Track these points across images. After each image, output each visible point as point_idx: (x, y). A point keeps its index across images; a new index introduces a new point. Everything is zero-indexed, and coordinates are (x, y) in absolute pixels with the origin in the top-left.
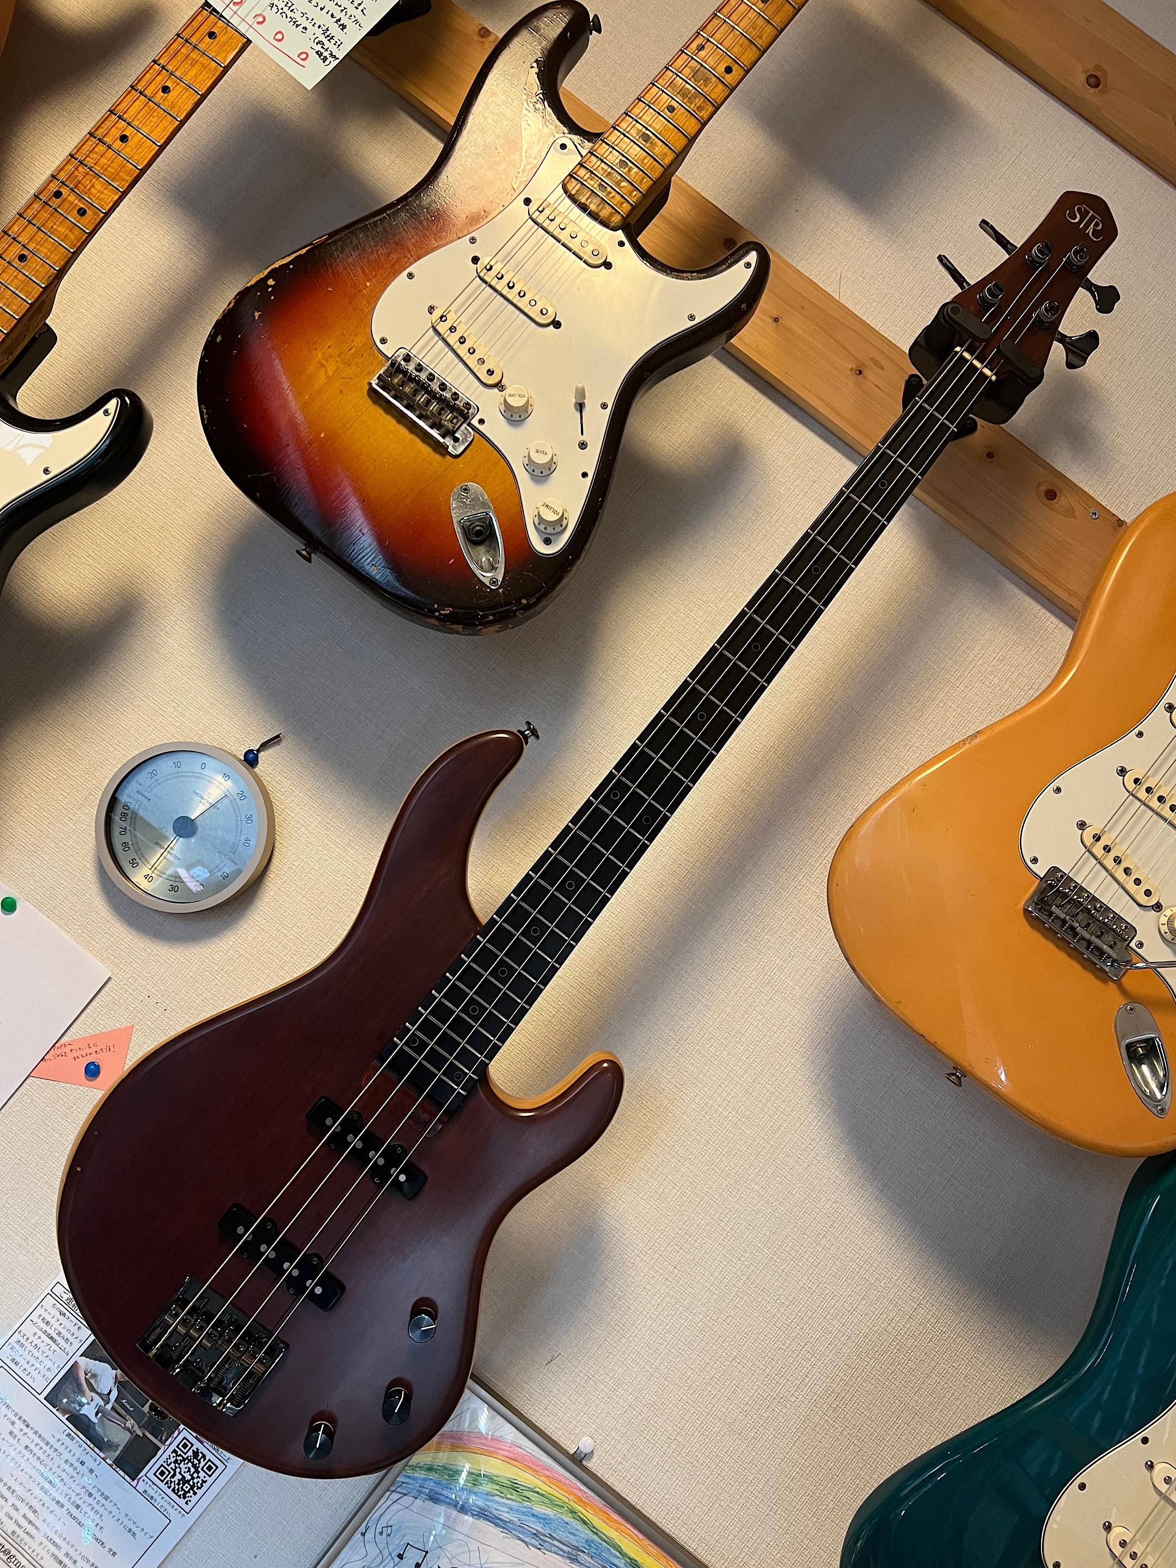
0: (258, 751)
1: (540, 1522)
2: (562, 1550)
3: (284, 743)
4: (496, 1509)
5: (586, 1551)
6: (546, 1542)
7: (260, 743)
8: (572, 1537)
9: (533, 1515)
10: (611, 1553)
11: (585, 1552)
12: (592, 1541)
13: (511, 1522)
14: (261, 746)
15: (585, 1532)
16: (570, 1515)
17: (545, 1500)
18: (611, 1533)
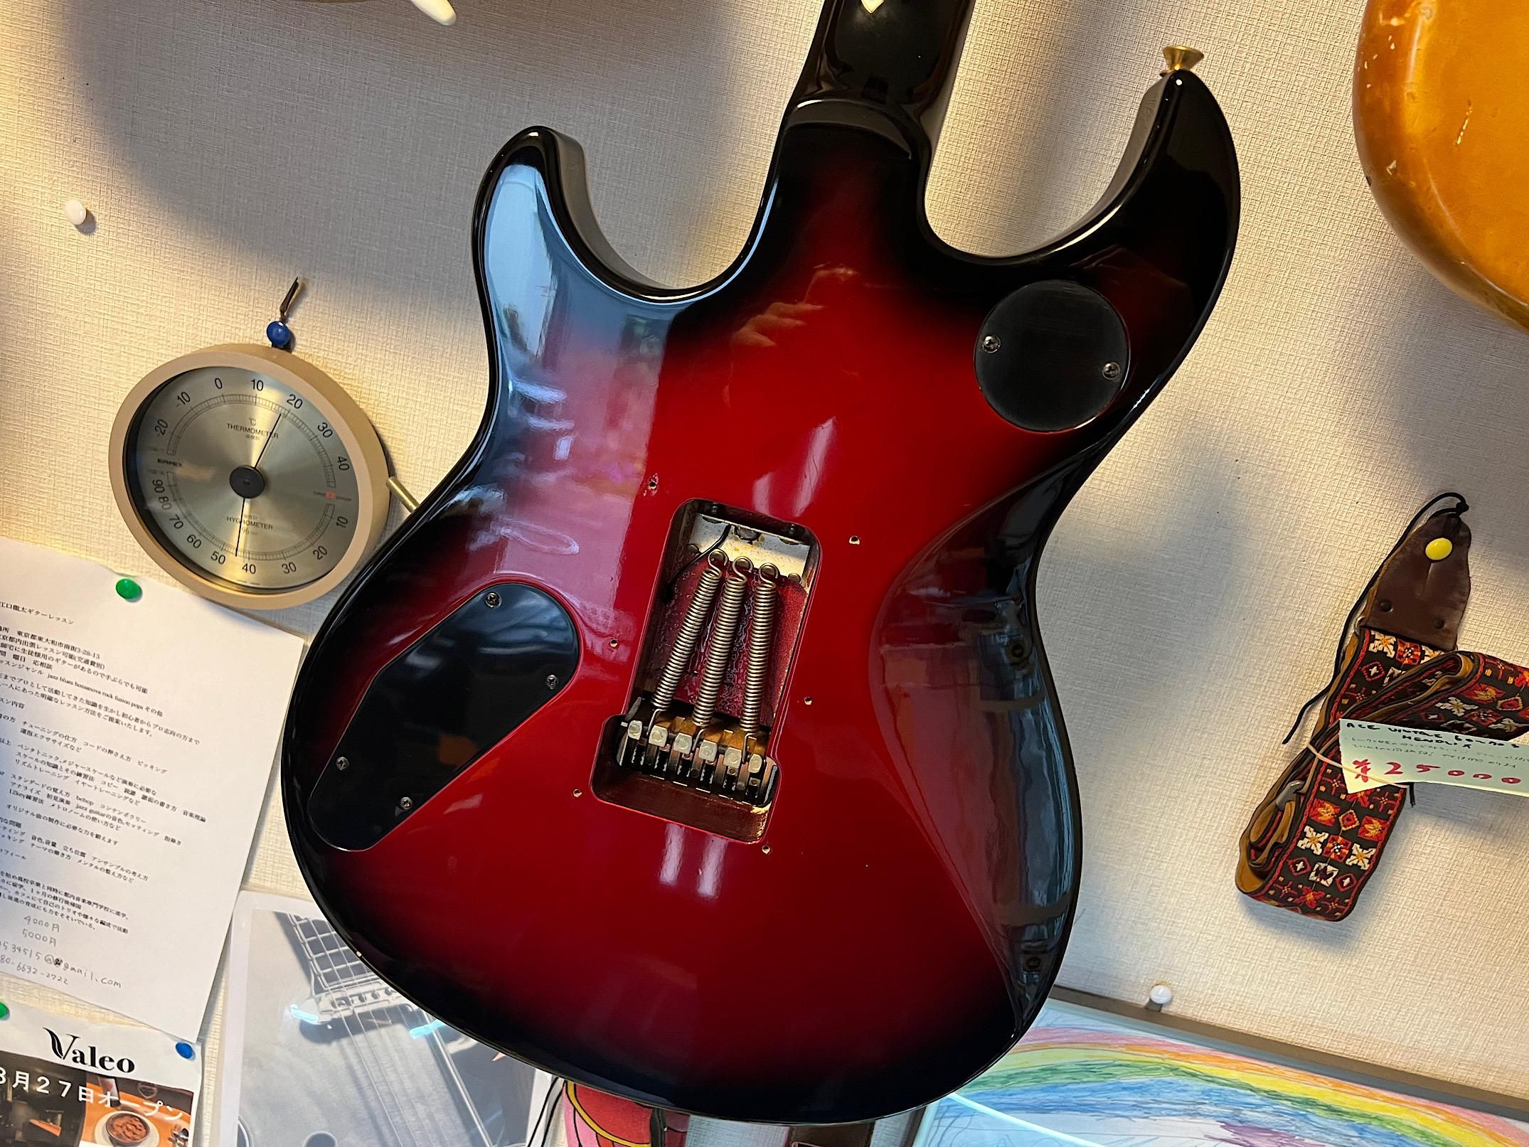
0: (284, 320)
1: (1137, 1093)
2: (1175, 1110)
3: (311, 291)
4: (1075, 1097)
5: (1207, 1102)
6: (1150, 1108)
7: (279, 306)
8: (1184, 1094)
9: (1124, 1089)
10: (1241, 1094)
11: (1205, 1103)
12: (1211, 1090)
13: (1101, 1103)
14: (282, 312)
15: (1197, 1085)
16: (1171, 1074)
17: (1133, 1070)
18: (1234, 1075)
